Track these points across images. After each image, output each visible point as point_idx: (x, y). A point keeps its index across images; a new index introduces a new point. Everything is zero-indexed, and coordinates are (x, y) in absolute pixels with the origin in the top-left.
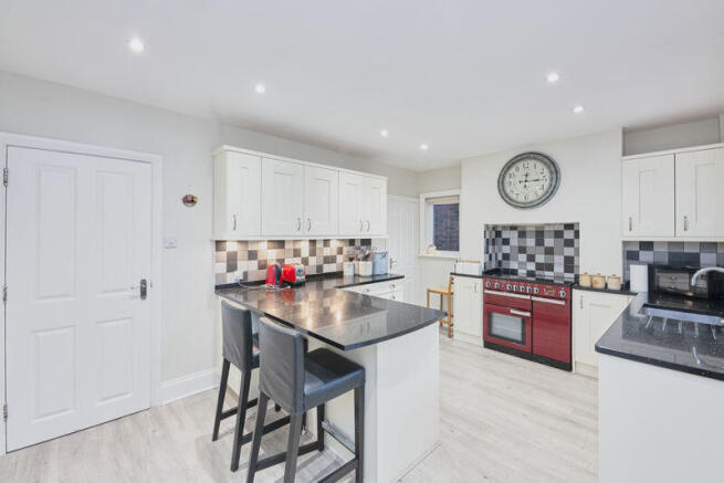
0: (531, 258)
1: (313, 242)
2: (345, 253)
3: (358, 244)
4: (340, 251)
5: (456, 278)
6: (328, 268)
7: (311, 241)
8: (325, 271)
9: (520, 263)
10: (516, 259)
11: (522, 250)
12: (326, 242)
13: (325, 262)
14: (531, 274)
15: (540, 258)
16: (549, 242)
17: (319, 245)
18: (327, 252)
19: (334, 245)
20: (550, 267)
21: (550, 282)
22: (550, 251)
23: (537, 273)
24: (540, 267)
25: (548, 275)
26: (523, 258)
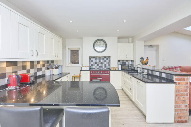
0: (98, 65)
1: (32, 62)
2: (45, 66)
3: (50, 62)
4: (44, 66)
5: (82, 72)
6: (39, 73)
7: (31, 62)
8: (38, 75)
9: (96, 66)
10: (94, 65)
11: (96, 63)
12: (38, 62)
13: (38, 71)
14: (98, 68)
15: (100, 65)
16: (102, 61)
17: (35, 64)
18: (39, 66)
19: (41, 63)
20: (101, 67)
21: (102, 70)
22: (102, 63)
23: (99, 68)
24: (100, 67)
25: (101, 68)
26: (96, 65)
